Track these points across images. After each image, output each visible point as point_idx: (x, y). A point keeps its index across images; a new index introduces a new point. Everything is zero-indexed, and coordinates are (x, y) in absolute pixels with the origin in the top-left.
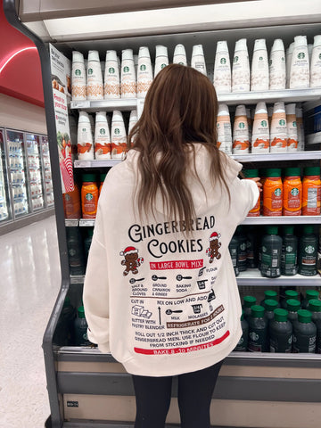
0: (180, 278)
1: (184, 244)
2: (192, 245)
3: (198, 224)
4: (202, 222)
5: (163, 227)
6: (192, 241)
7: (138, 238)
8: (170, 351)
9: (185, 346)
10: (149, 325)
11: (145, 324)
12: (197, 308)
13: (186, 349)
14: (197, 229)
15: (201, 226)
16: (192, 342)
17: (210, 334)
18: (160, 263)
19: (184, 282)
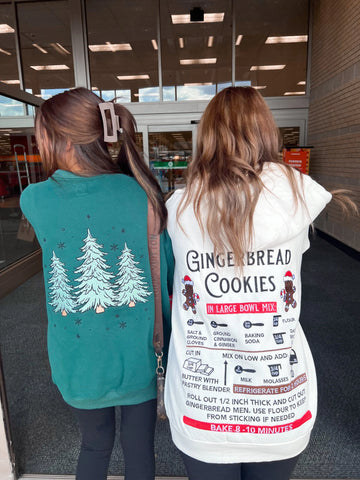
0: (248, 325)
1: (252, 282)
2: (262, 283)
3: (269, 256)
4: (275, 255)
6: (261, 278)
8: (234, 428)
9: (256, 424)
10: (208, 384)
11: (202, 383)
12: (274, 369)
13: (256, 428)
14: (269, 263)
15: (273, 260)
16: (266, 419)
17: (290, 411)
18: (219, 305)
19: (254, 330)
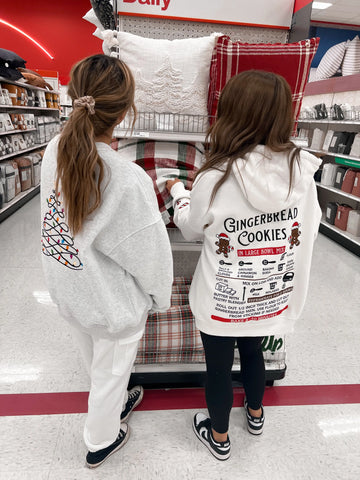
5: (253, 220)
7: (232, 229)
